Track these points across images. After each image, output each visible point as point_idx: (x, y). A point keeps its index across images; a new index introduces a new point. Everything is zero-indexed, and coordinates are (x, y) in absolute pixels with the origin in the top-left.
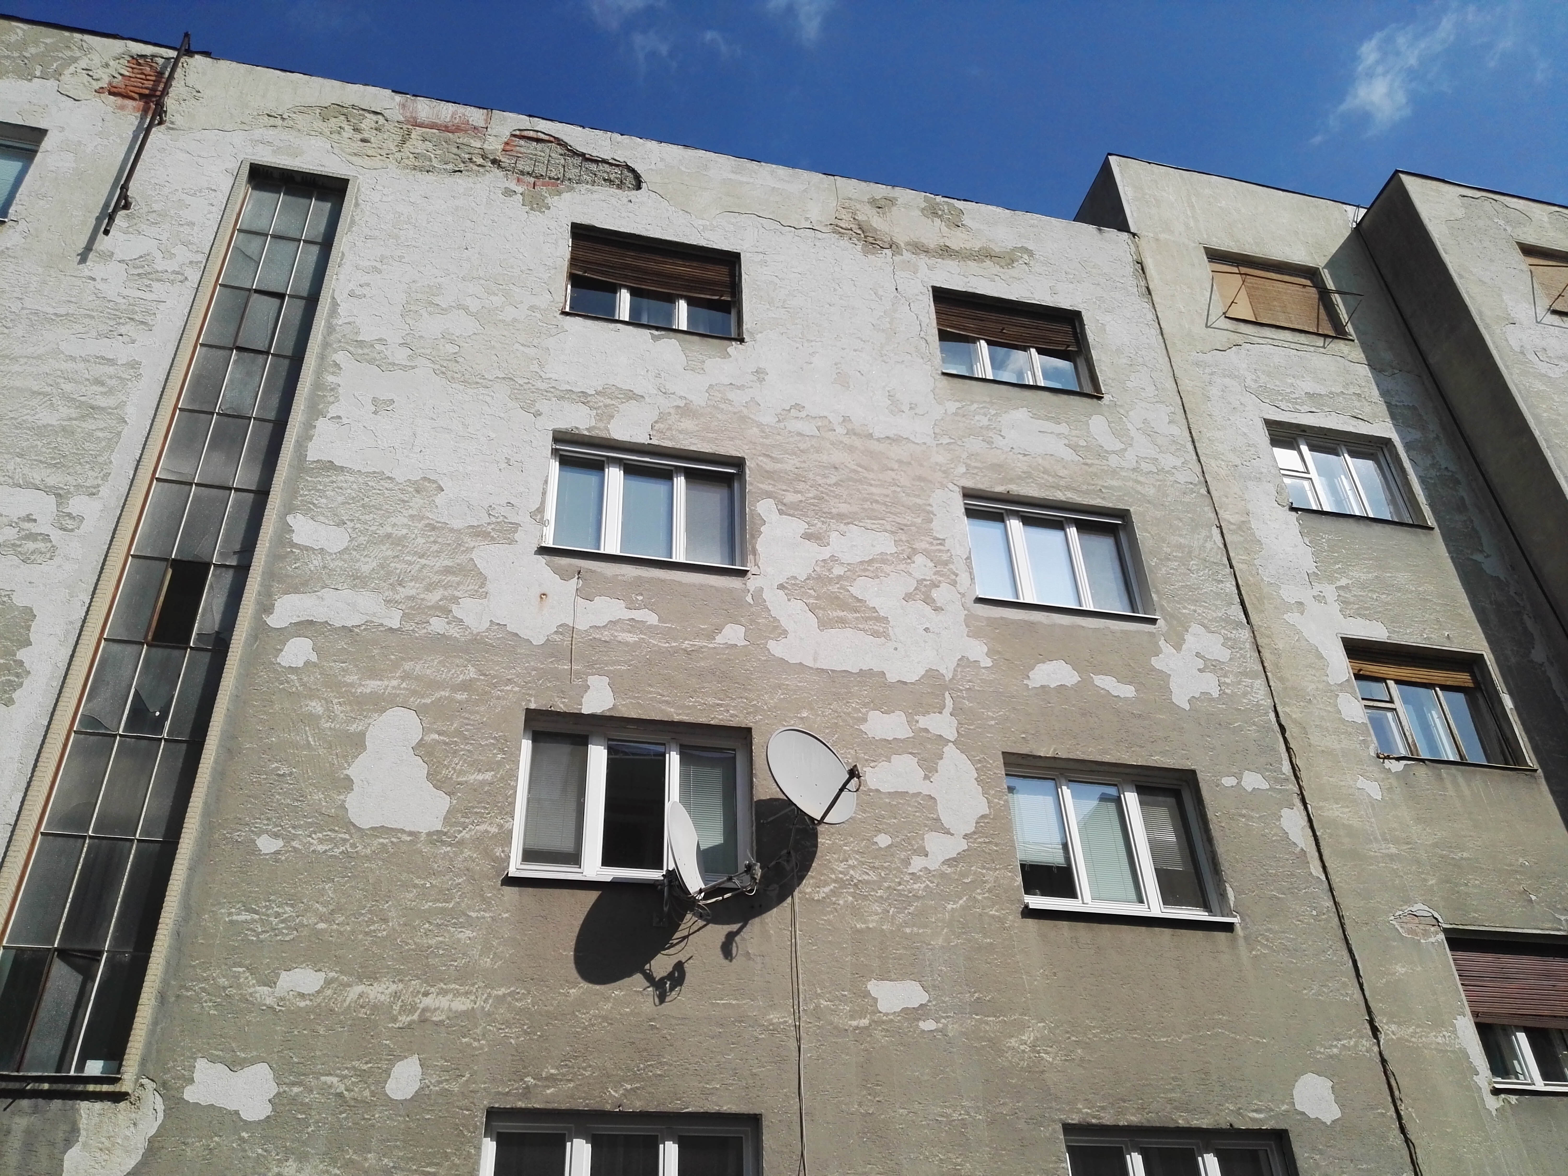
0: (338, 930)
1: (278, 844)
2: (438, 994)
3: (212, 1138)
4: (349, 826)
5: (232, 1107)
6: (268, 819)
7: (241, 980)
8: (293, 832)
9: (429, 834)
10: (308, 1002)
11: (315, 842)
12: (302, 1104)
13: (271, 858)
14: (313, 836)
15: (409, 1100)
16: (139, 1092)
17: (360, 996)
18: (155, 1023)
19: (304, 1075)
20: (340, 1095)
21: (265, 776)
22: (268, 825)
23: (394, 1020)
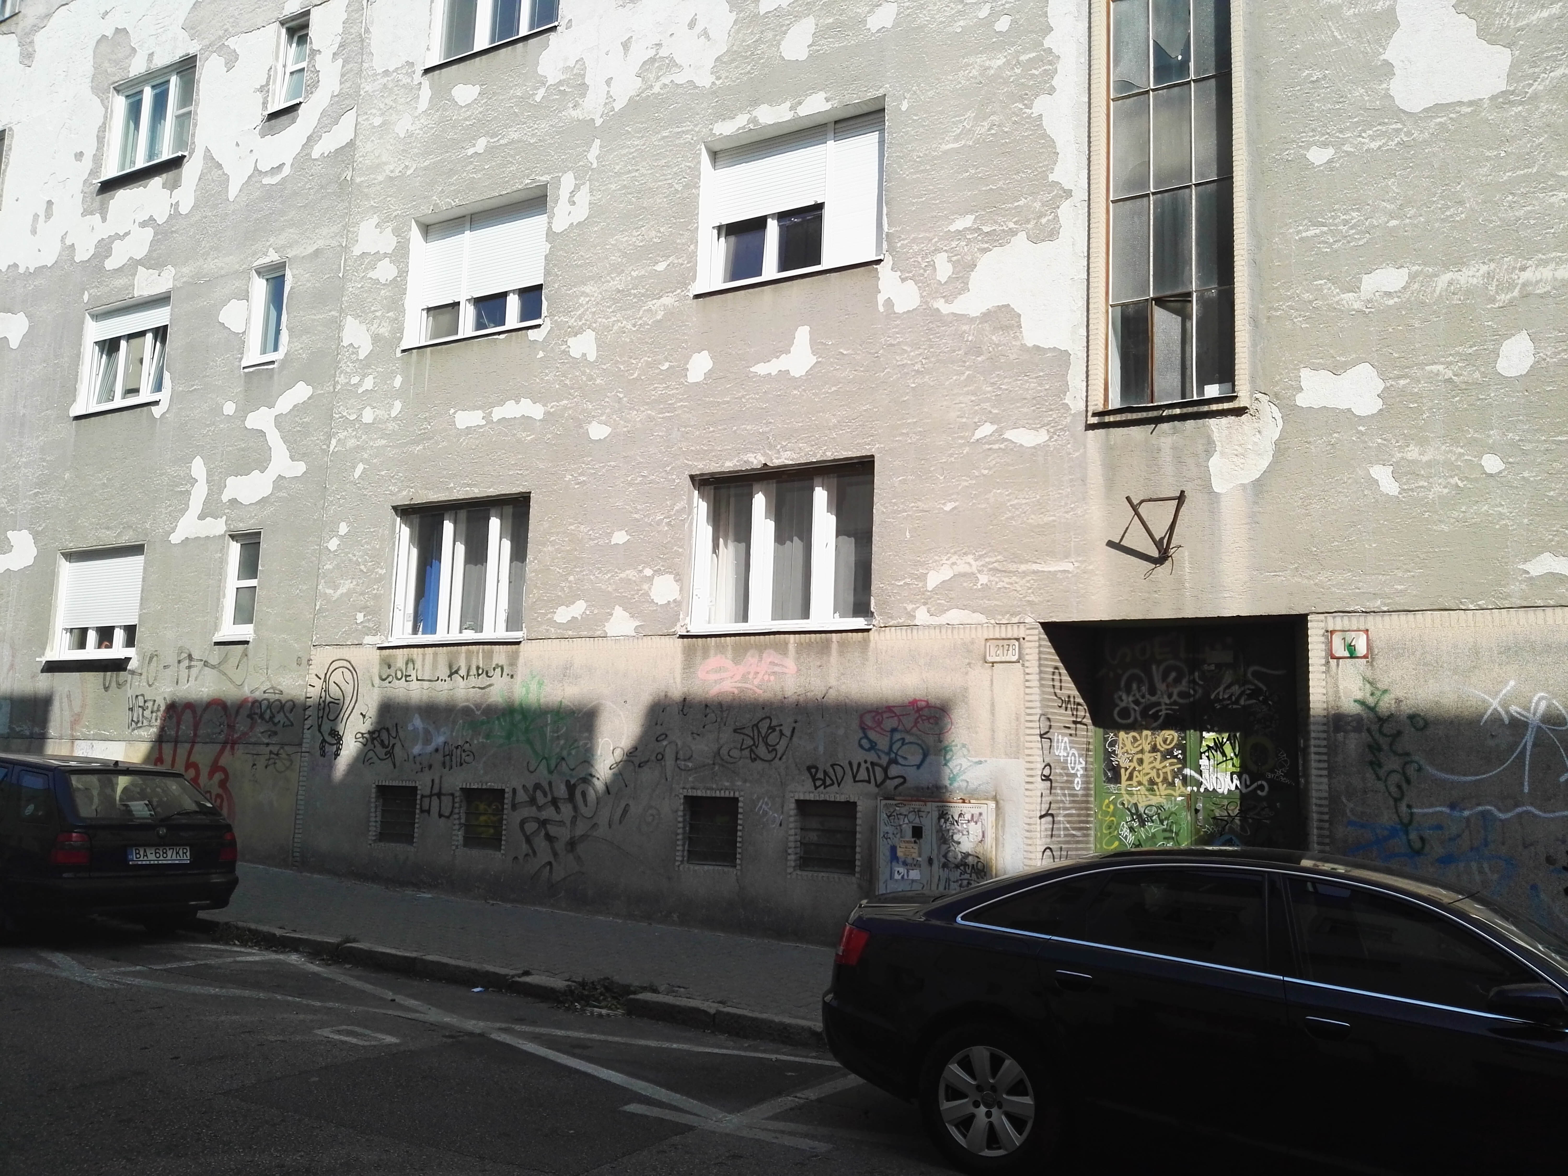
0: (1411, 224)
1: (1329, 153)
2: (1537, 266)
3: (1331, 434)
4: (1400, 114)
5: (1344, 406)
6: (1313, 130)
7: (1325, 291)
8: (1341, 136)
9: (1493, 98)
10: (1396, 300)
11: (1366, 141)
12: (1412, 394)
13: (1326, 168)
14: (1363, 135)
15: (1525, 375)
16: (1256, 405)
17: (1450, 283)
18: (1254, 344)
19: (1407, 368)
20: (1450, 380)
21: (1299, 88)
22: (1314, 136)
23: (1493, 300)
